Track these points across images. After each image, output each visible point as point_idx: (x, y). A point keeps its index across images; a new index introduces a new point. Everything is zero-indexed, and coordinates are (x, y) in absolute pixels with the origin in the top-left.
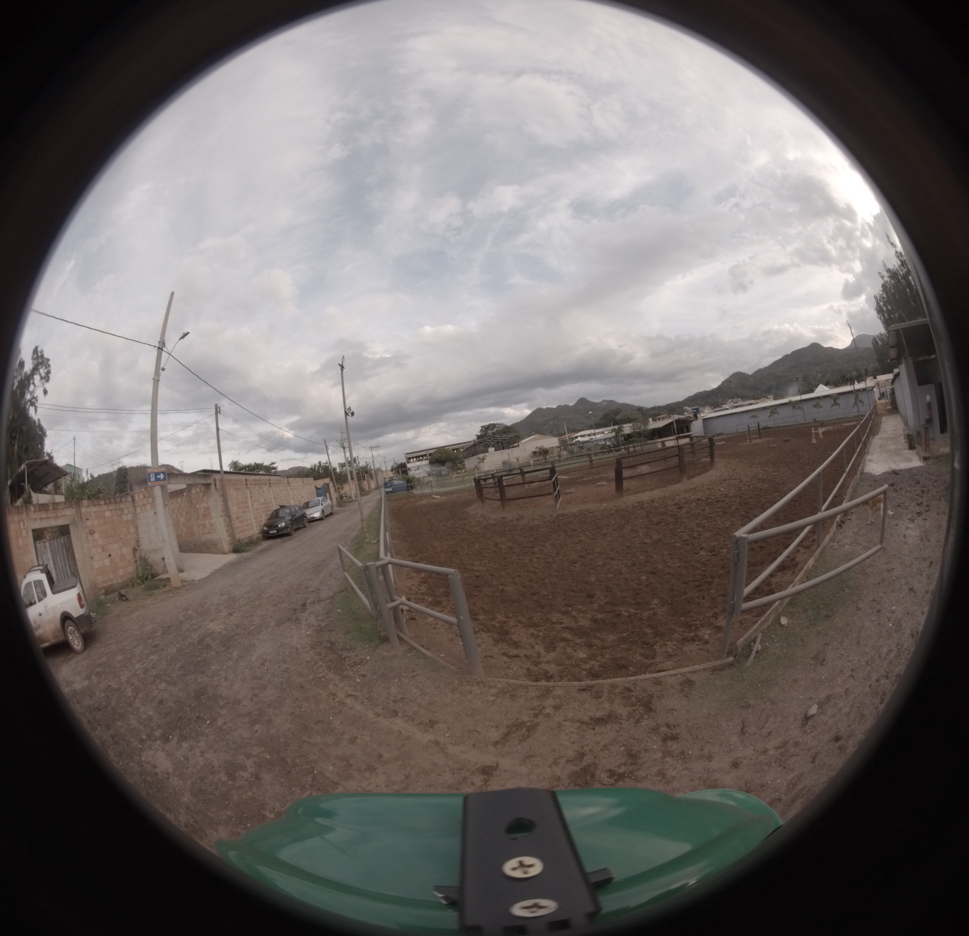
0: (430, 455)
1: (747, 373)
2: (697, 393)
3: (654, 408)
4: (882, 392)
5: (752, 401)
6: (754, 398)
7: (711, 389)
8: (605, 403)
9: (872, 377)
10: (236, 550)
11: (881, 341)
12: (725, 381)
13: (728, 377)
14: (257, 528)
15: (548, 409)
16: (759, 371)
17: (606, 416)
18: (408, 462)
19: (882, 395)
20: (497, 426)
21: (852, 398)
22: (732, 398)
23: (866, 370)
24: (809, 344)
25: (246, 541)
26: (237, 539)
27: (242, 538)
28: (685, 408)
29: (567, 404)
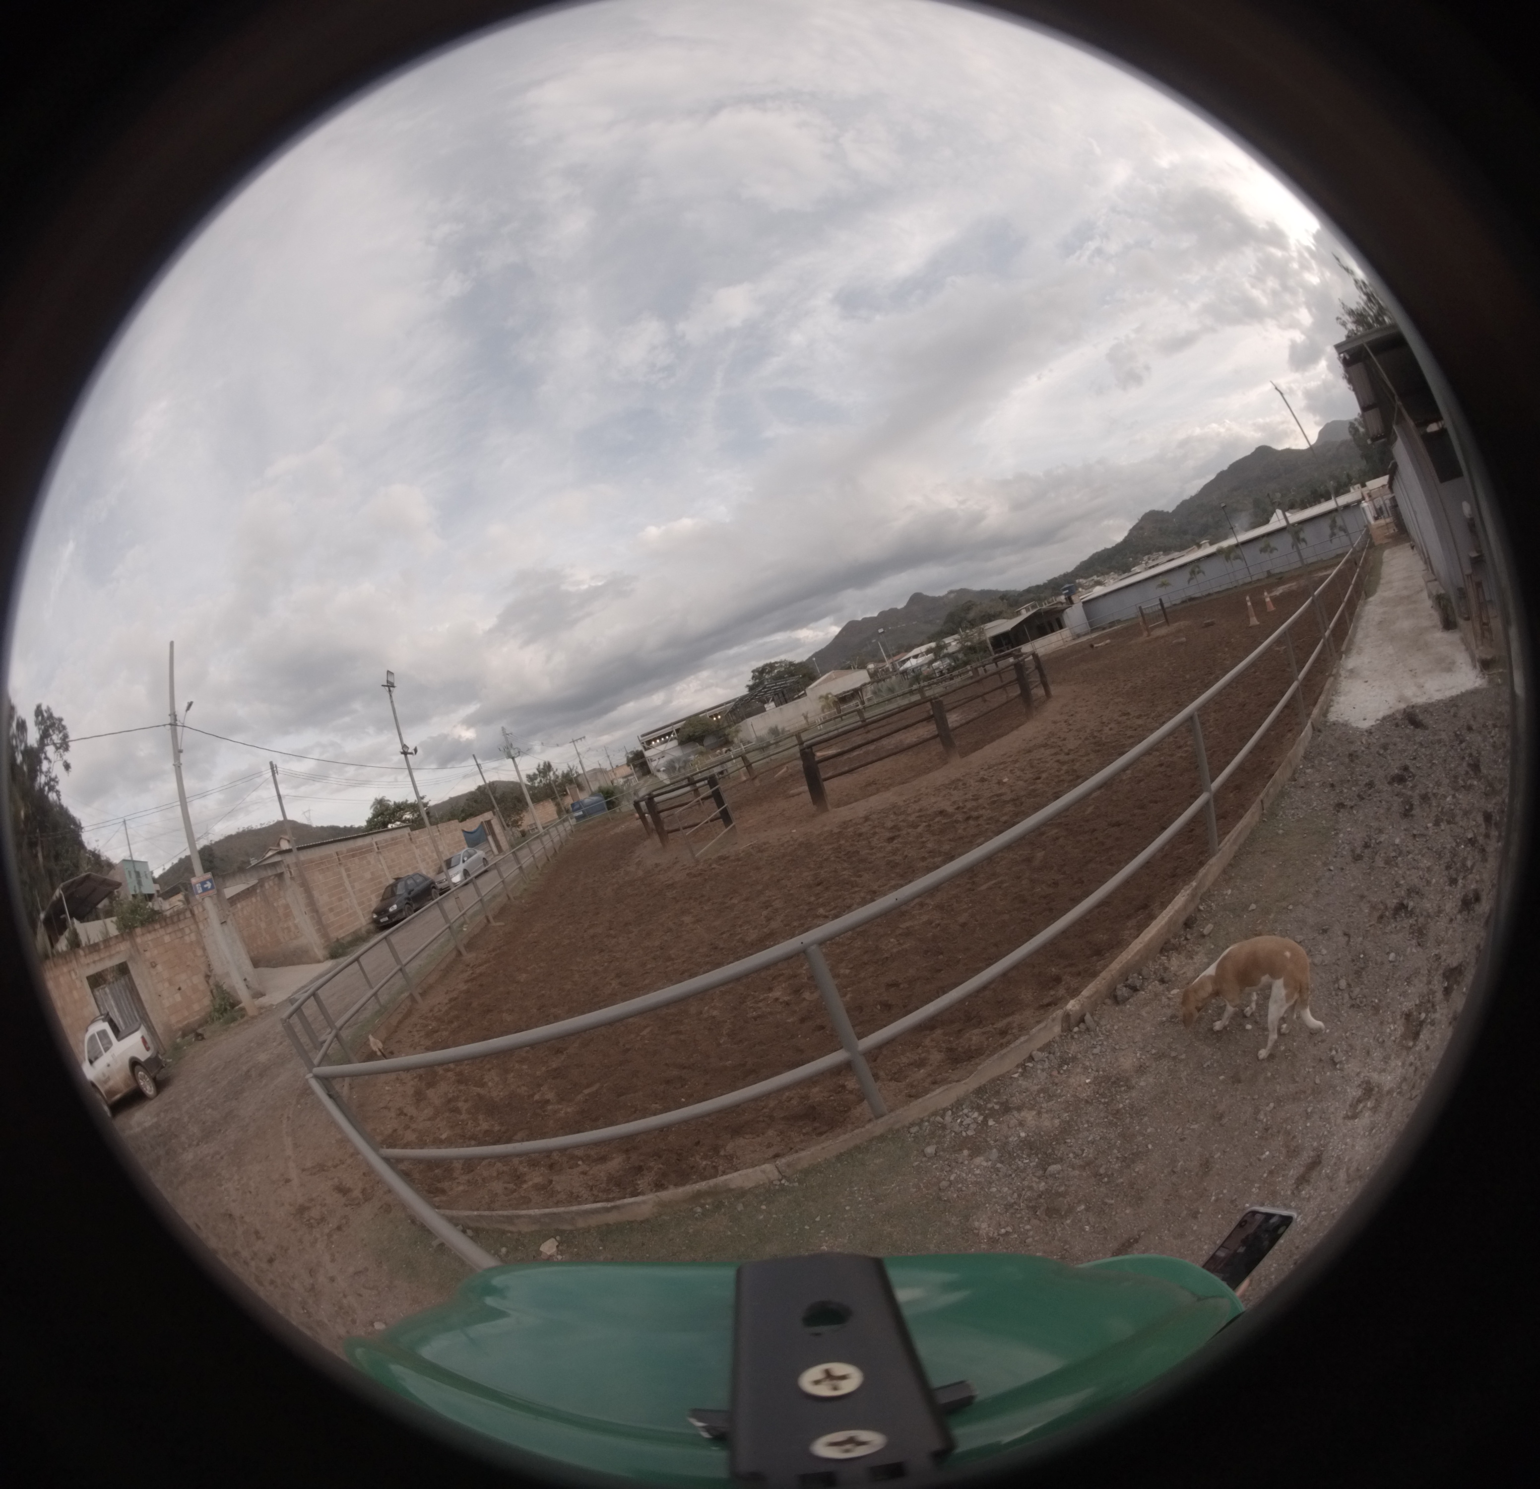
0: (678, 730)
1: (1166, 510)
2: (1094, 555)
3: (1029, 591)
4: (1378, 507)
5: (1176, 554)
6: (1178, 549)
7: (1114, 545)
8: (952, 596)
9: (1359, 485)
10: (333, 956)
11: (1363, 427)
12: (1135, 529)
13: (1137, 521)
14: (364, 917)
15: (865, 620)
16: (1184, 504)
17: (951, 617)
18: (646, 749)
19: (1379, 514)
20: (776, 665)
21: (1325, 525)
23: (1348, 476)
24: (1253, 450)
25: (349, 939)
26: (335, 940)
27: (343, 935)
28: (1077, 581)
29: (894, 606)
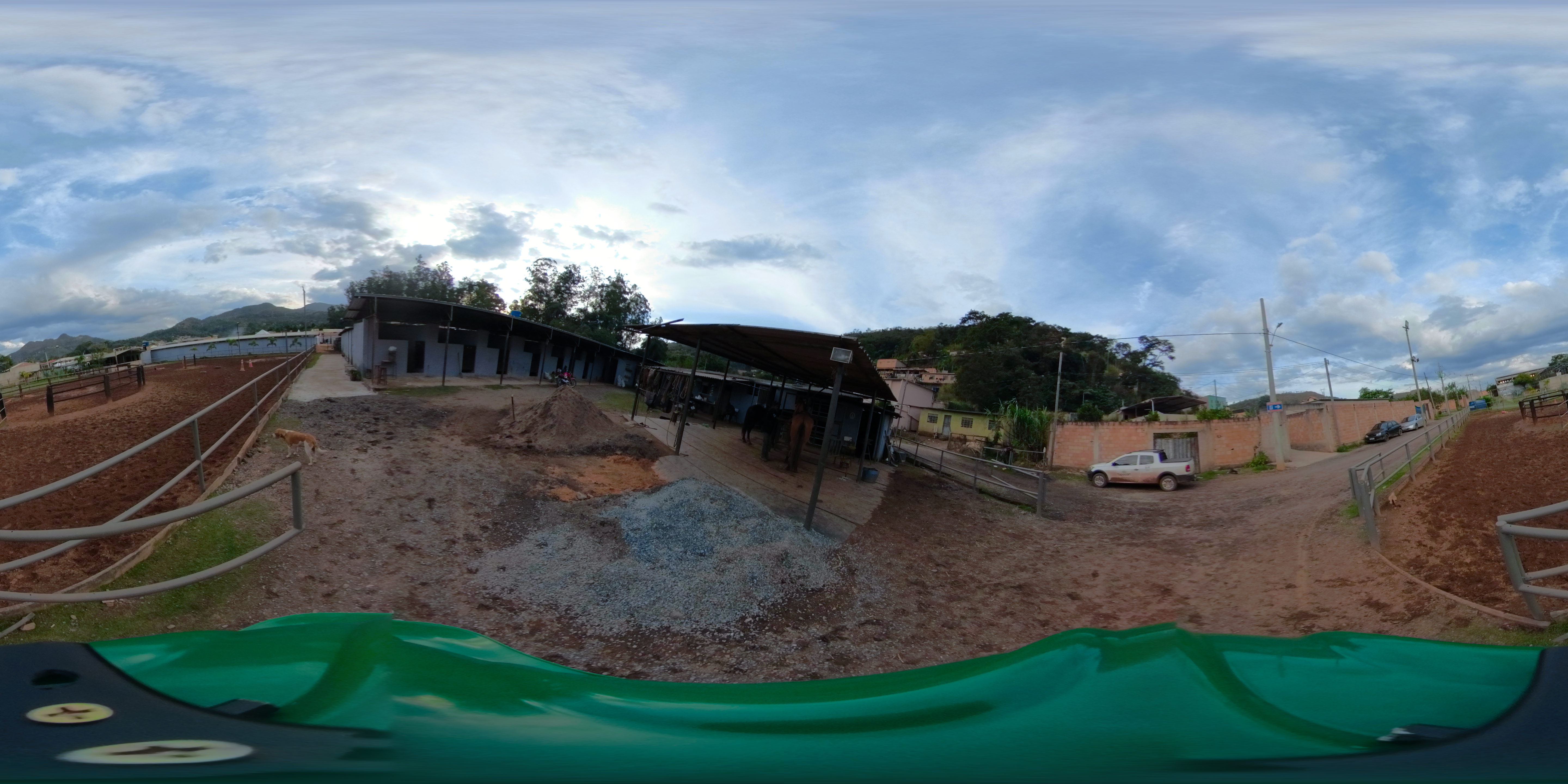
1: (200, 319)
4: (326, 339)
6: (202, 336)
7: (166, 329)
8: (81, 338)
12: (180, 323)
13: (182, 321)
16: (209, 318)
17: (84, 347)
22: (183, 335)
29: (51, 338)
